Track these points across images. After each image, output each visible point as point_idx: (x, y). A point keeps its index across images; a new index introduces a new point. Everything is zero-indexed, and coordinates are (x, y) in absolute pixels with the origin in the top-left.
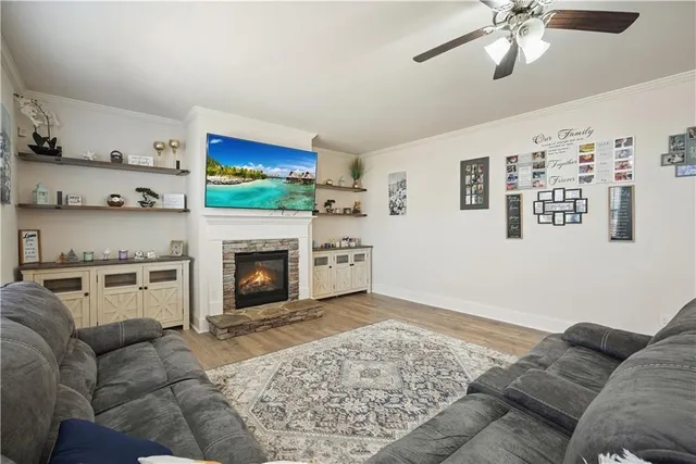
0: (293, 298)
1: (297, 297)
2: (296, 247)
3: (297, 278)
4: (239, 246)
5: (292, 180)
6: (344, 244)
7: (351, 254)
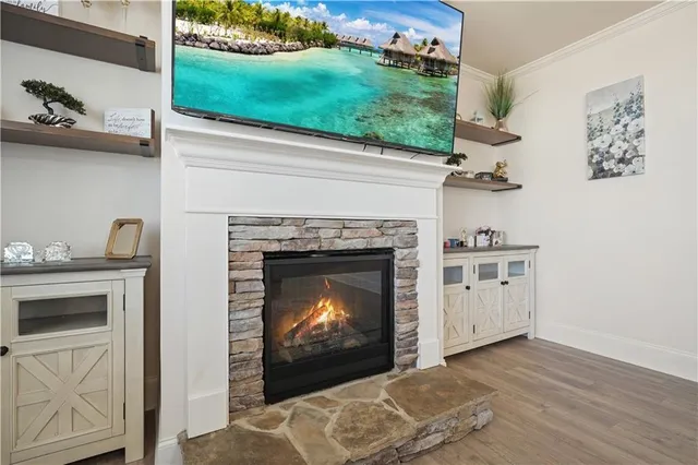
0: (406, 366)
1: (413, 364)
2: (412, 243)
3: (414, 318)
4: (276, 232)
5: (397, 59)
6: (483, 241)
7: (502, 261)
